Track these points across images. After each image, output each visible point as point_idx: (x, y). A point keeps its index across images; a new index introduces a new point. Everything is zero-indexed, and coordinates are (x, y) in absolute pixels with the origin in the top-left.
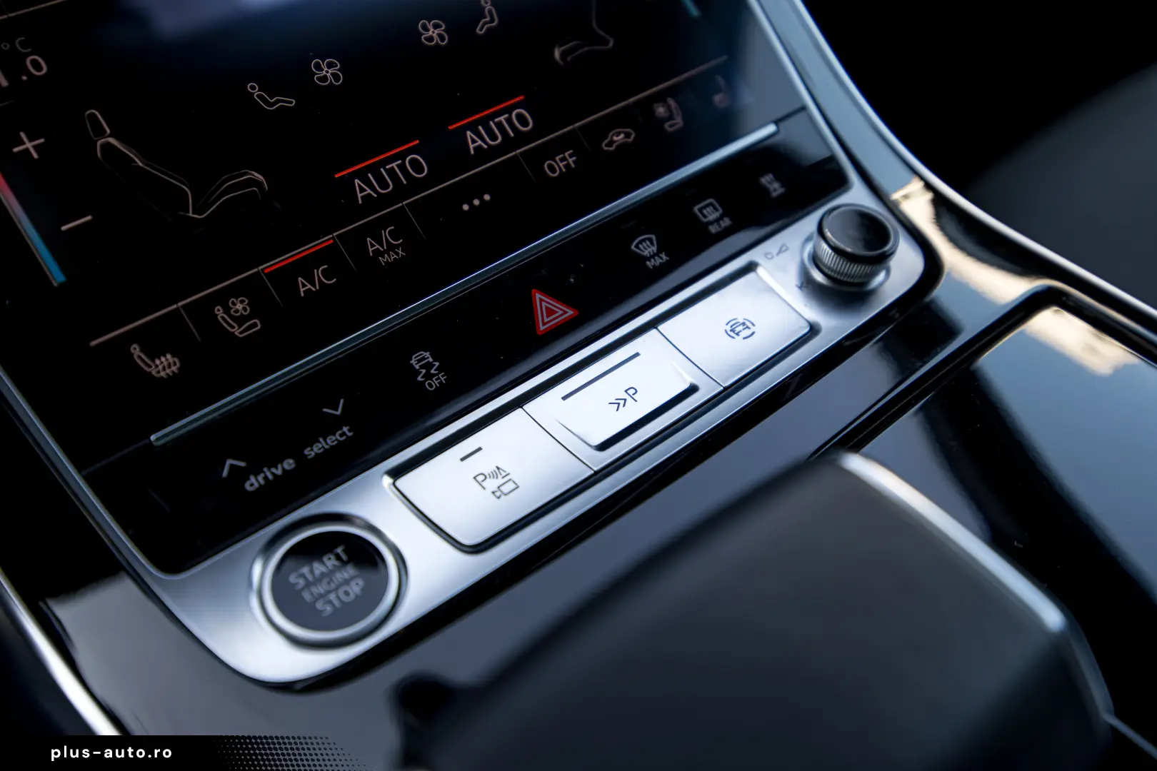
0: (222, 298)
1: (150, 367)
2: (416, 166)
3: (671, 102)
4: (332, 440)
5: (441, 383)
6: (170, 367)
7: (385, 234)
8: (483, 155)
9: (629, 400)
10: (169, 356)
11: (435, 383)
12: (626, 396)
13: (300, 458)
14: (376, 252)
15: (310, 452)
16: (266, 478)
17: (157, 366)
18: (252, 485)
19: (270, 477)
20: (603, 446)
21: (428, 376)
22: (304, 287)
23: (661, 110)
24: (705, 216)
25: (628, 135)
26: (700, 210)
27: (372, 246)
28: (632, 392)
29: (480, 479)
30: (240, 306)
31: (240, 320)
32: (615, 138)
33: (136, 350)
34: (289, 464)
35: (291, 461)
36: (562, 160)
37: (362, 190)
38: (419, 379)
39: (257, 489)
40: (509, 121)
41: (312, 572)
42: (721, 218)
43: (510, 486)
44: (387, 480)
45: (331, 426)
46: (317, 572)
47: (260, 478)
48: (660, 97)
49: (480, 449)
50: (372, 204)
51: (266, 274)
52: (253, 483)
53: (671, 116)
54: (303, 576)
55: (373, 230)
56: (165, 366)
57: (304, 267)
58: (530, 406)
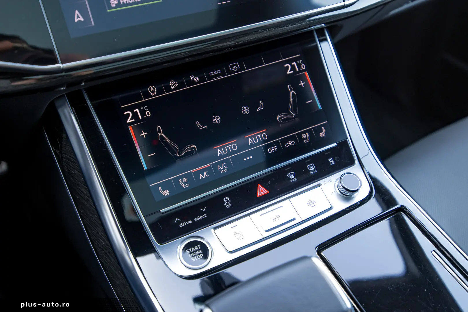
0: (181, 177)
1: (163, 193)
2: (234, 147)
3: (307, 134)
4: (201, 217)
5: (230, 206)
7: (223, 165)
8: (252, 145)
9: (277, 219)
10: (167, 191)
11: (229, 206)
12: (276, 218)
13: (193, 221)
14: (220, 169)
15: (196, 220)
16: (184, 224)
17: (164, 193)
18: (181, 226)
19: (186, 224)
20: (267, 231)
21: (227, 204)
22: (201, 176)
23: (304, 136)
24: (310, 169)
25: (293, 143)
26: (309, 167)
27: (219, 168)
28: (278, 216)
29: (235, 233)
30: (185, 180)
31: (185, 183)
32: (289, 143)
33: (160, 188)
34: (190, 222)
35: (191, 221)
36: (273, 148)
37: (220, 152)
38: (225, 204)
39: (182, 227)
40: (261, 136)
41: (192, 250)
42: (315, 169)
43: (242, 237)
44: (213, 230)
45: (202, 213)
46: (193, 250)
47: (183, 224)
48: (304, 132)
49: (237, 225)
50: (221, 156)
51: (193, 172)
52: (182, 225)
53: (306, 138)
54: (189, 250)
55: (220, 163)
56: (166, 193)
57: (202, 171)
58: (251, 216)
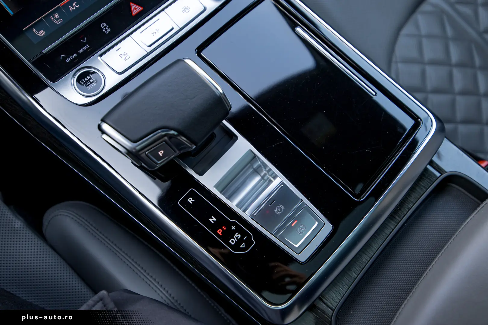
0: (52, 14)
1: (38, 34)
4: (85, 48)
5: (109, 31)
6: (43, 33)
9: (157, 32)
10: (42, 31)
11: (108, 31)
12: (155, 31)
13: (78, 53)
15: (80, 52)
16: (71, 59)
17: (40, 33)
18: (68, 61)
19: (72, 58)
20: (150, 46)
21: (106, 30)
22: (71, 8)
28: (157, 30)
29: (121, 56)
30: (56, 16)
31: (57, 19)
33: (34, 30)
34: (75, 55)
35: (76, 54)
38: (104, 30)
41: (85, 80)
43: (128, 57)
44: (99, 58)
45: (84, 45)
46: (86, 80)
47: (69, 59)
49: (120, 48)
51: (61, 6)
52: (68, 60)
54: (83, 81)
56: (42, 33)
58: (132, 35)
